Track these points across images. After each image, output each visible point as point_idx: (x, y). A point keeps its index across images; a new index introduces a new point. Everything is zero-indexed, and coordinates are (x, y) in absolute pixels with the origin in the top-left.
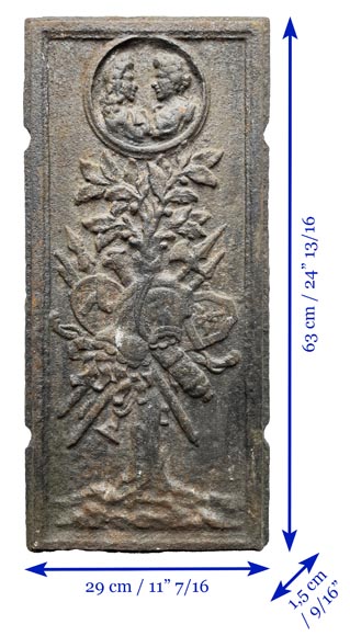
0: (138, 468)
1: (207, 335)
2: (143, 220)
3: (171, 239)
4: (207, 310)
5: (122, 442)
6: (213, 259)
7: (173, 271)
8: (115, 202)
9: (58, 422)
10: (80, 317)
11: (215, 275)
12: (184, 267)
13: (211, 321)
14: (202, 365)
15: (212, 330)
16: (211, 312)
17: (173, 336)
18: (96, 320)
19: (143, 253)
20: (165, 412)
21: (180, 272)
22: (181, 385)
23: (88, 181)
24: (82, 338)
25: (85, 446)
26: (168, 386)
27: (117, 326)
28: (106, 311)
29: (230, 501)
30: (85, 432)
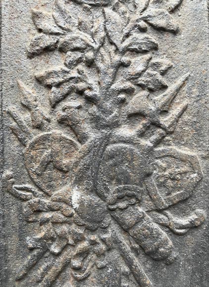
1: (169, 194)
2: (99, 72)
3: (129, 92)
4: (169, 166)
6: (175, 111)
7: (132, 126)
8: (69, 53)
9: (16, 283)
10: (35, 177)
11: (178, 130)
12: (144, 122)
13: (173, 179)
14: (164, 226)
15: (175, 188)
16: (175, 169)
17: (133, 196)
18: (51, 179)
19: (99, 107)
20: (126, 275)
21: (139, 126)
22: (142, 248)
23: (40, 31)
24: (36, 199)
26: (129, 249)
27: (73, 185)
28: (61, 170)
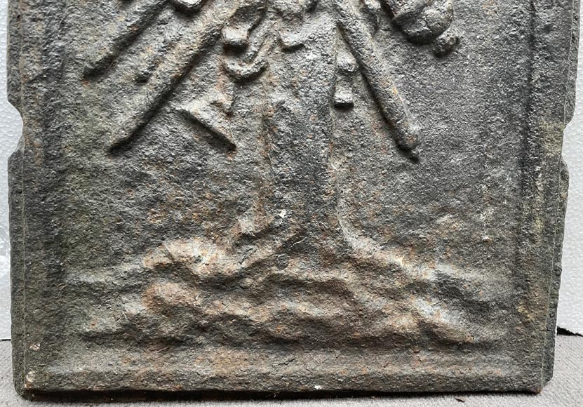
0: (278, 203)
5: (240, 145)
25: (151, 151)
29: (479, 285)
30: (153, 113)
